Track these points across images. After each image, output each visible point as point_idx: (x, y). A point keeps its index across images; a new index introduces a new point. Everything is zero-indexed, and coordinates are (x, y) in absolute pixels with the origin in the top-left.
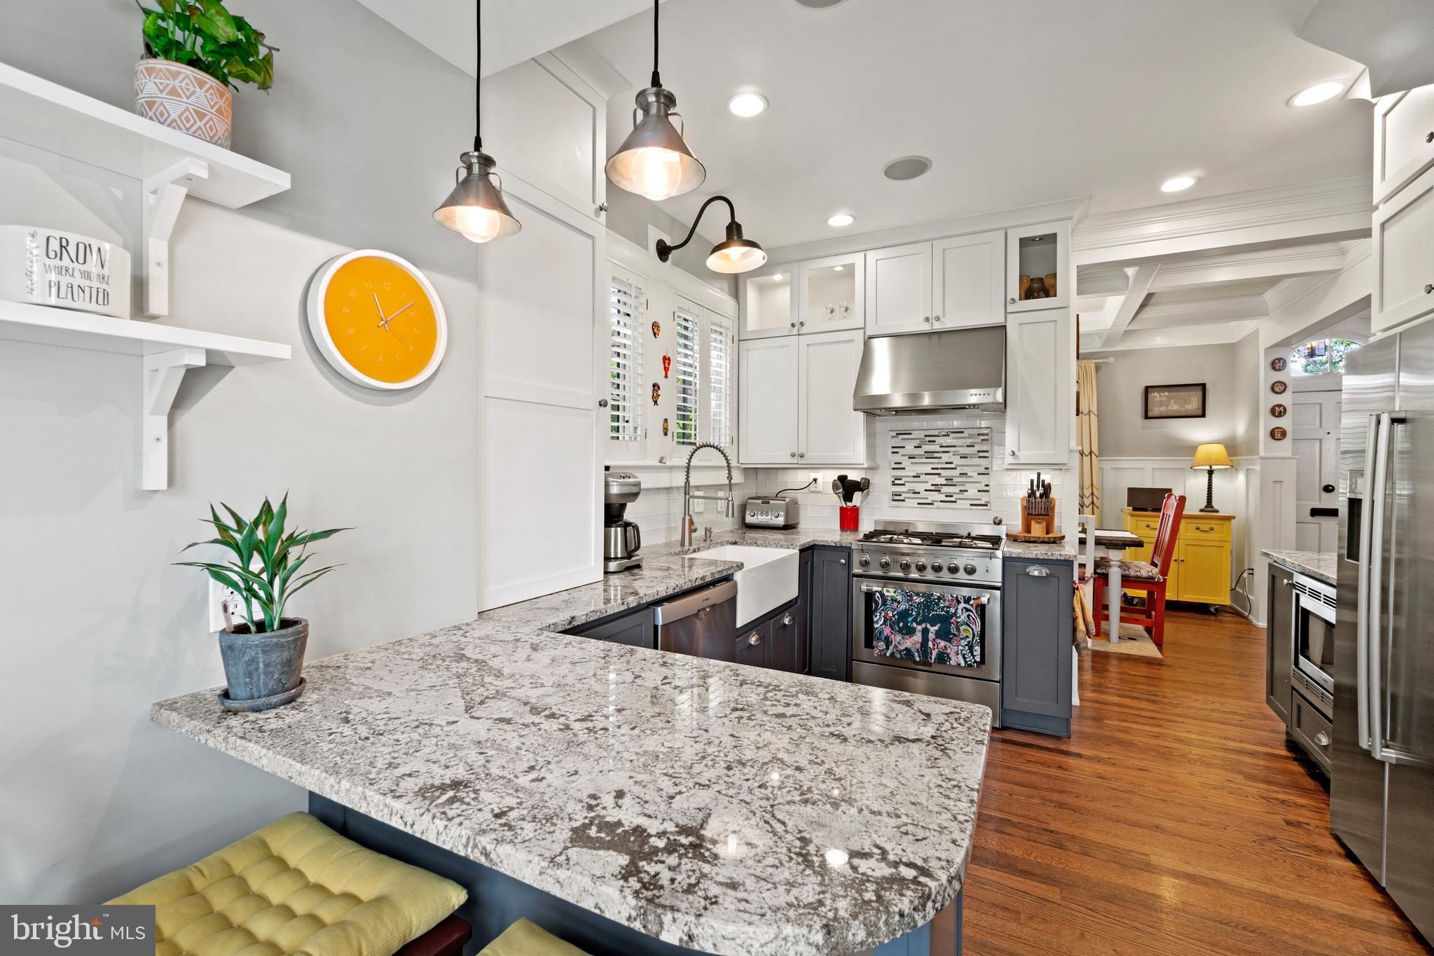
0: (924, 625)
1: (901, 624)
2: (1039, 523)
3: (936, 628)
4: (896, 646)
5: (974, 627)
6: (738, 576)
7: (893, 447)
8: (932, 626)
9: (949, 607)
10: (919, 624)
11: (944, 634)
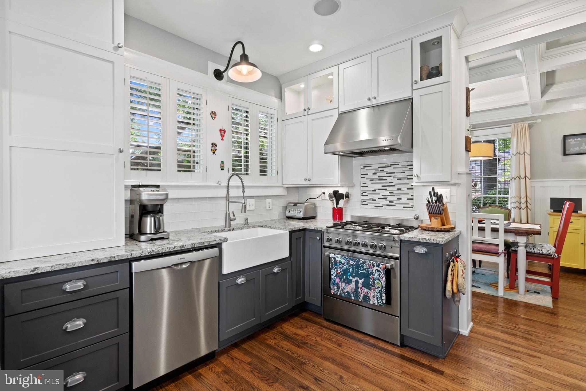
0: (356, 278)
1: (345, 277)
2: (436, 219)
3: (362, 280)
4: (342, 290)
5: (382, 282)
6: (224, 246)
7: (362, 174)
8: (360, 279)
9: (369, 269)
10: (353, 277)
11: (366, 285)
